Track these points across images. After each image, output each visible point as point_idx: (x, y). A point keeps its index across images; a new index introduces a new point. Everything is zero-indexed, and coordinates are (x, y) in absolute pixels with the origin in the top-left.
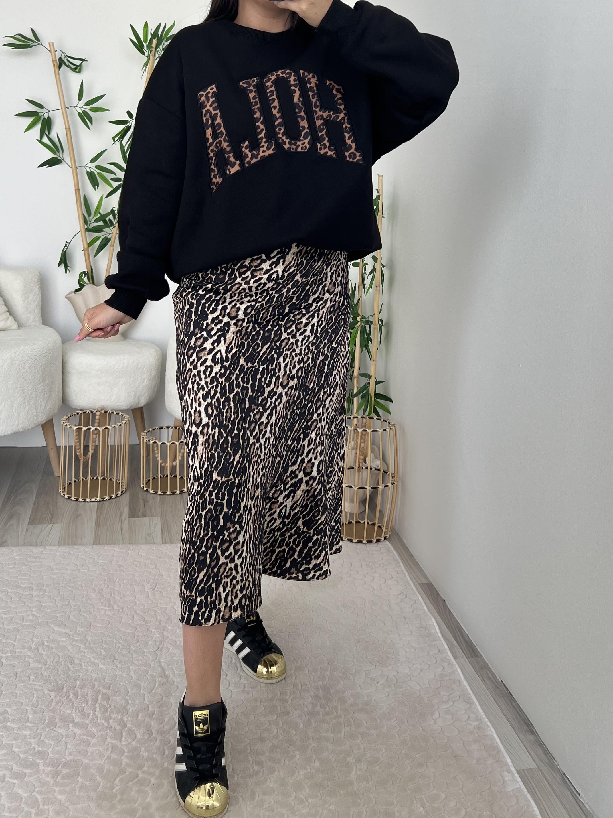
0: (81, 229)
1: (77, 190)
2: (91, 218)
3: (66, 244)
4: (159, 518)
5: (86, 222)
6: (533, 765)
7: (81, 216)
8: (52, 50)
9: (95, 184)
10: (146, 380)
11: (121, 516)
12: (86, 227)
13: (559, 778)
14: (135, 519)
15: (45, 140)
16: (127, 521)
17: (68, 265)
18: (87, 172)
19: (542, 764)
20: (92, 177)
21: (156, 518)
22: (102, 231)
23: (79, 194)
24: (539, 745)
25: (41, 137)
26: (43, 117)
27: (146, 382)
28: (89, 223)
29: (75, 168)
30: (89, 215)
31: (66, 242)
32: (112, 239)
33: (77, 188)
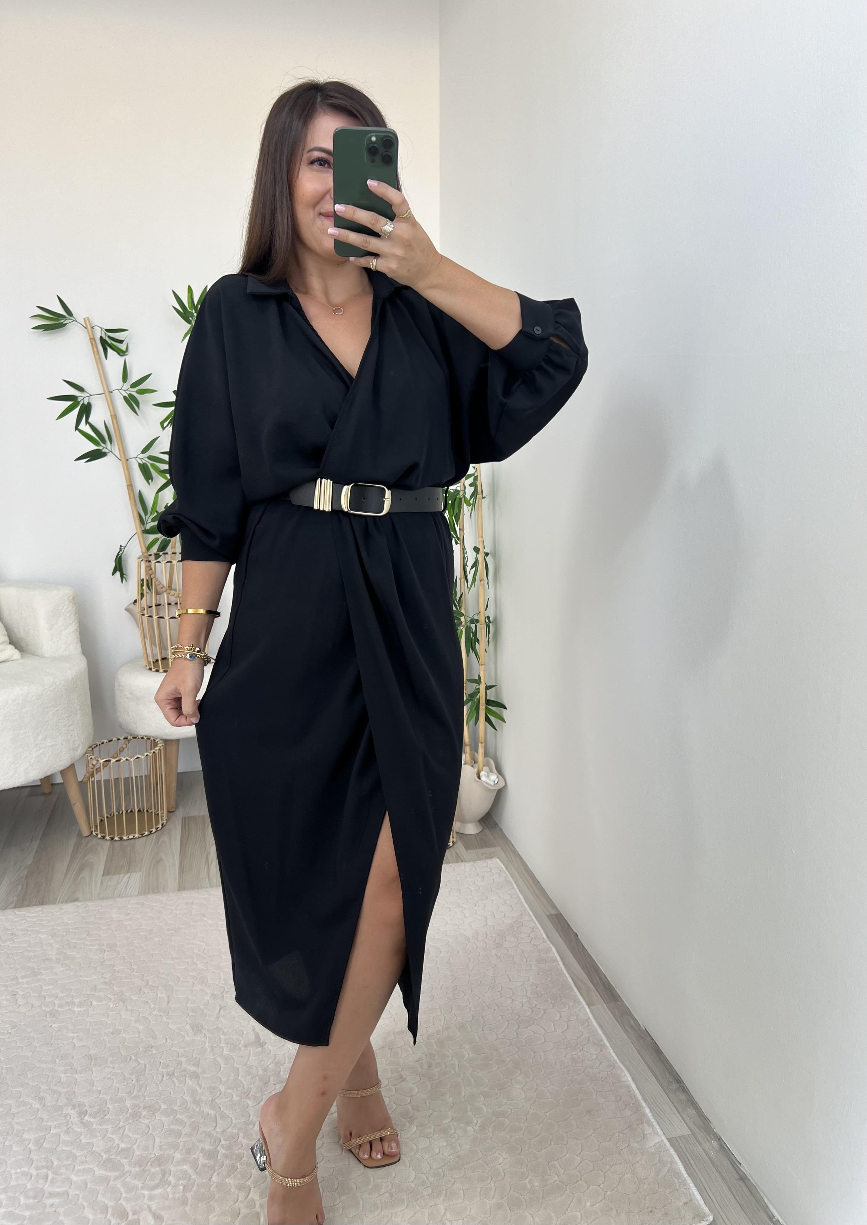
0: (137, 530)
1: (130, 486)
2: (147, 517)
3: (121, 550)
5: (142, 521)
7: (136, 515)
8: (89, 326)
9: (148, 477)
12: (143, 529)
15: (83, 427)
17: (124, 572)
18: (139, 464)
20: (144, 469)
23: (133, 490)
24: (692, 1105)
25: (79, 424)
26: (81, 401)
28: (146, 523)
29: (126, 460)
30: (146, 514)
31: (121, 546)
33: (128, 484)
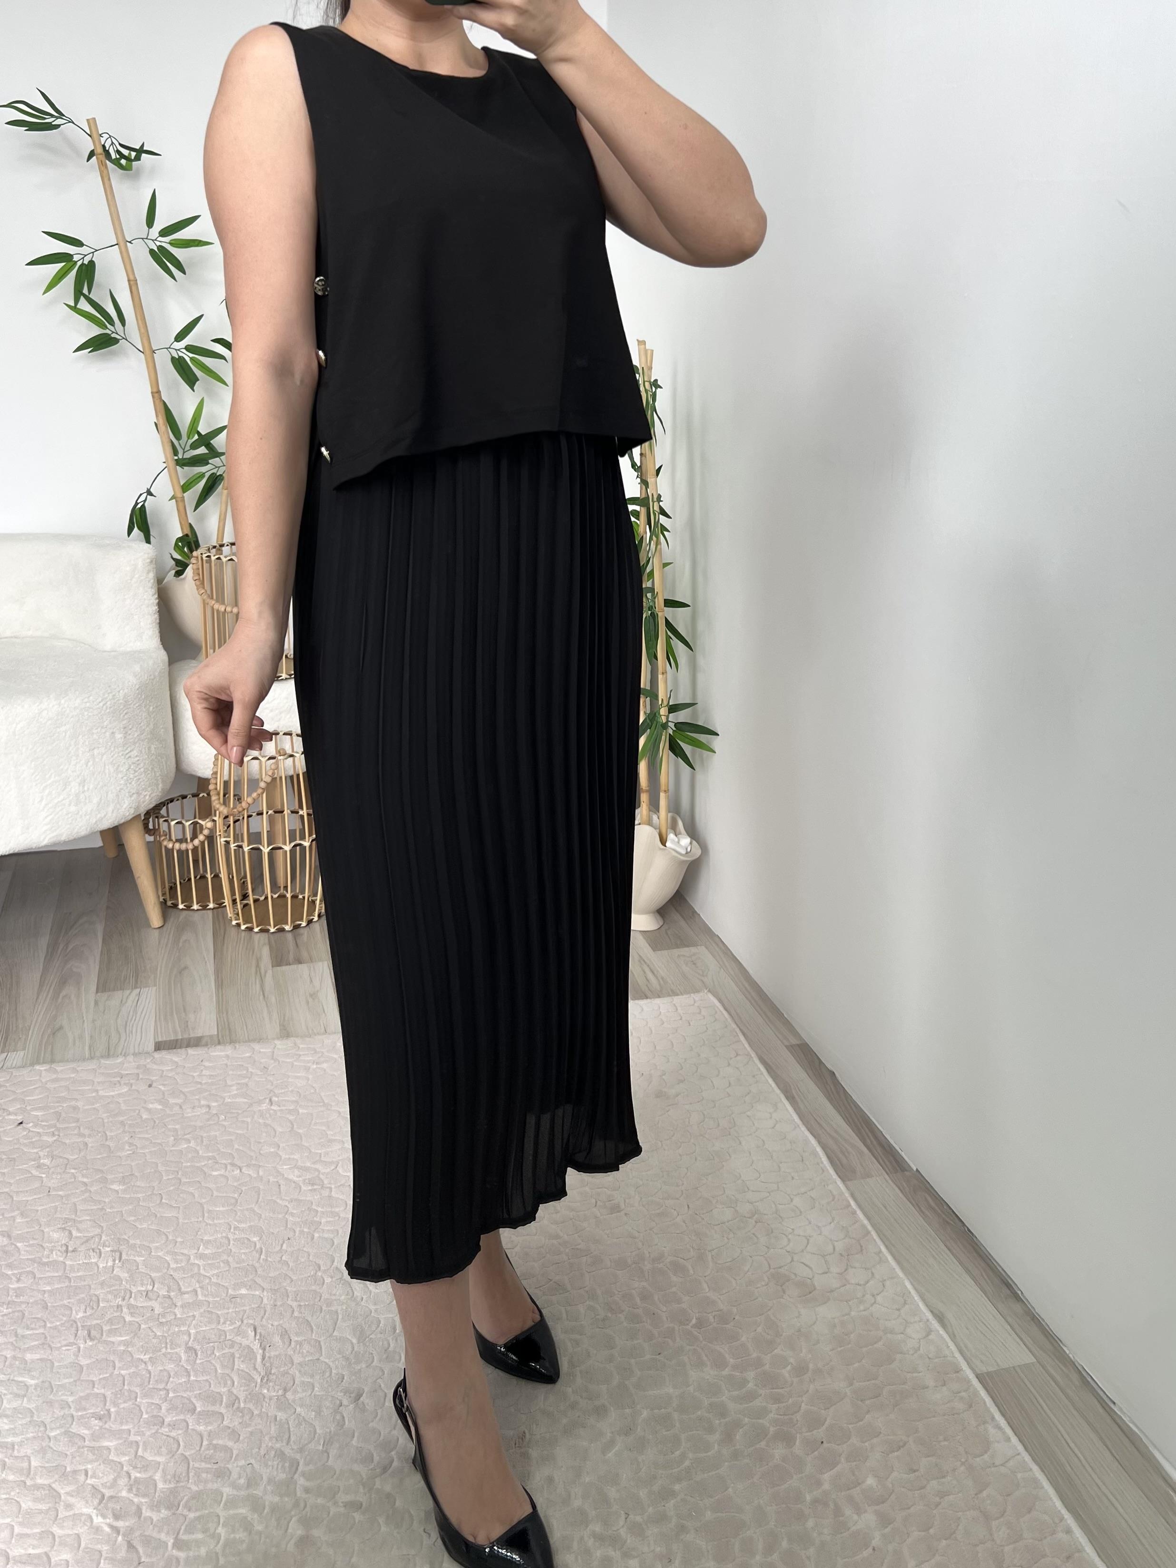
0: (167, 462)
1: (156, 393)
2: (183, 442)
5: (174, 449)
7: (164, 440)
8: (94, 134)
9: (189, 379)
11: (258, 967)
12: (177, 460)
14: (284, 968)
15: (84, 305)
16: (269, 975)
17: (148, 528)
18: (173, 358)
19: (1043, 1354)
20: (179, 364)
21: (320, 965)
22: (208, 463)
23: (161, 400)
25: (77, 300)
26: (79, 263)
28: (180, 450)
29: (150, 352)
30: (178, 437)
33: (155, 390)
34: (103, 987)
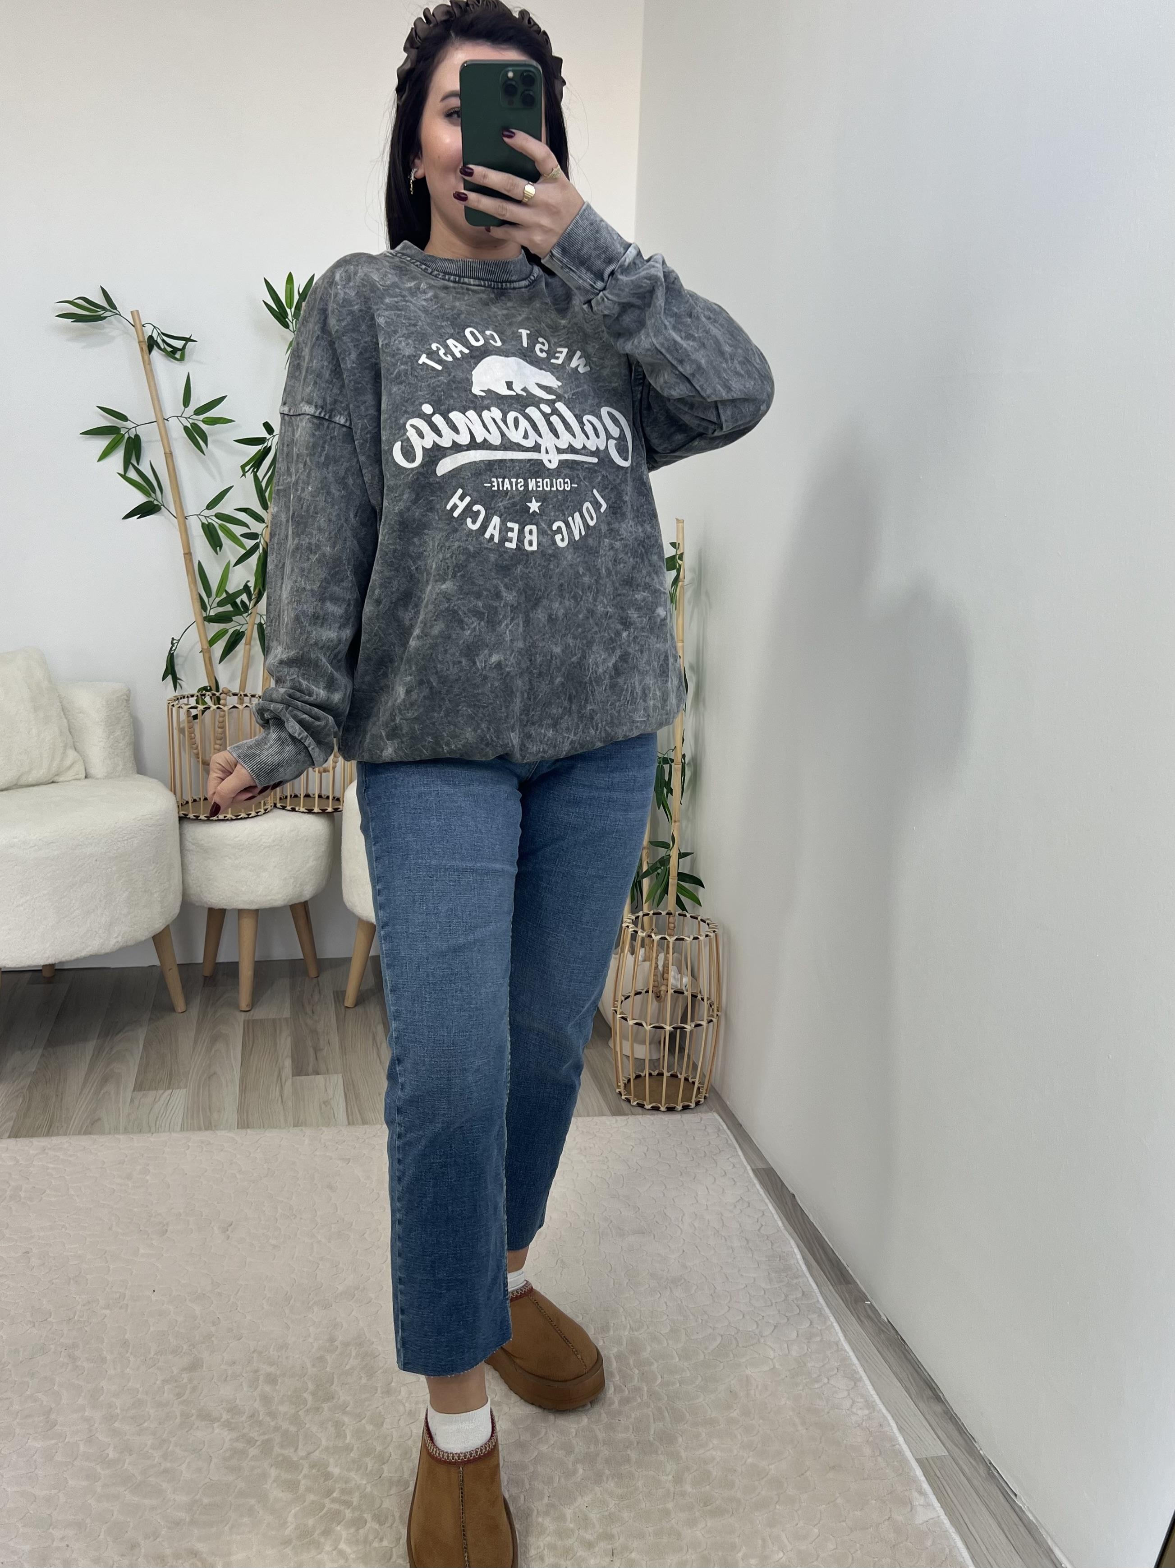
0: (195, 618)
1: (188, 555)
2: (211, 599)
3: (173, 644)
4: (340, 1076)
5: (204, 607)
6: (942, 1452)
7: (195, 596)
8: (137, 323)
9: (215, 543)
10: (312, 859)
11: (279, 1075)
12: (205, 615)
13: (982, 1470)
14: (303, 1078)
15: (132, 474)
16: (289, 1082)
17: (179, 676)
18: (203, 524)
19: (957, 1450)
20: (210, 532)
21: (335, 1076)
22: (232, 621)
23: (191, 560)
24: (950, 1419)
25: (126, 469)
26: (126, 436)
27: (311, 863)
28: (209, 608)
29: (183, 519)
30: (209, 595)
31: (173, 639)
32: (248, 633)
33: (186, 551)
34: (139, 1087)
